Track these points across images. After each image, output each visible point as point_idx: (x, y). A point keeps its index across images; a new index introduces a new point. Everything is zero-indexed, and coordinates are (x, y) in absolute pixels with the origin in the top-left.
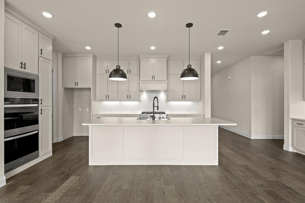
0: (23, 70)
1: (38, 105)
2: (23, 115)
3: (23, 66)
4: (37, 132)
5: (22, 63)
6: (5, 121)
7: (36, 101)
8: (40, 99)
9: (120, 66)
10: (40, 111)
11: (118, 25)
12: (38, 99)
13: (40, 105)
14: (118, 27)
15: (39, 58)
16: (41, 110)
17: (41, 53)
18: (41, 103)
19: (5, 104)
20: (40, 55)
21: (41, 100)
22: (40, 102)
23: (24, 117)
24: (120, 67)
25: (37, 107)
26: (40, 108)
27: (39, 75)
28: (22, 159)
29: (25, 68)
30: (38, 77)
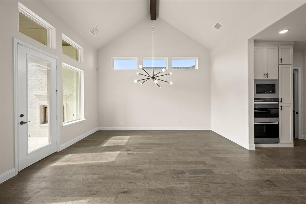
0: (266, 78)
1: (279, 103)
2: (270, 110)
3: (266, 76)
4: (277, 123)
5: (265, 74)
6: (255, 112)
7: (277, 100)
8: (280, 97)
10: (280, 108)
12: (278, 98)
13: (280, 103)
15: (279, 66)
16: (281, 106)
17: (281, 62)
18: (281, 102)
19: (254, 102)
20: (280, 63)
21: (281, 99)
22: (280, 100)
23: (271, 112)
25: (278, 105)
26: (280, 105)
27: (279, 80)
28: (266, 139)
29: (267, 77)
30: (278, 81)
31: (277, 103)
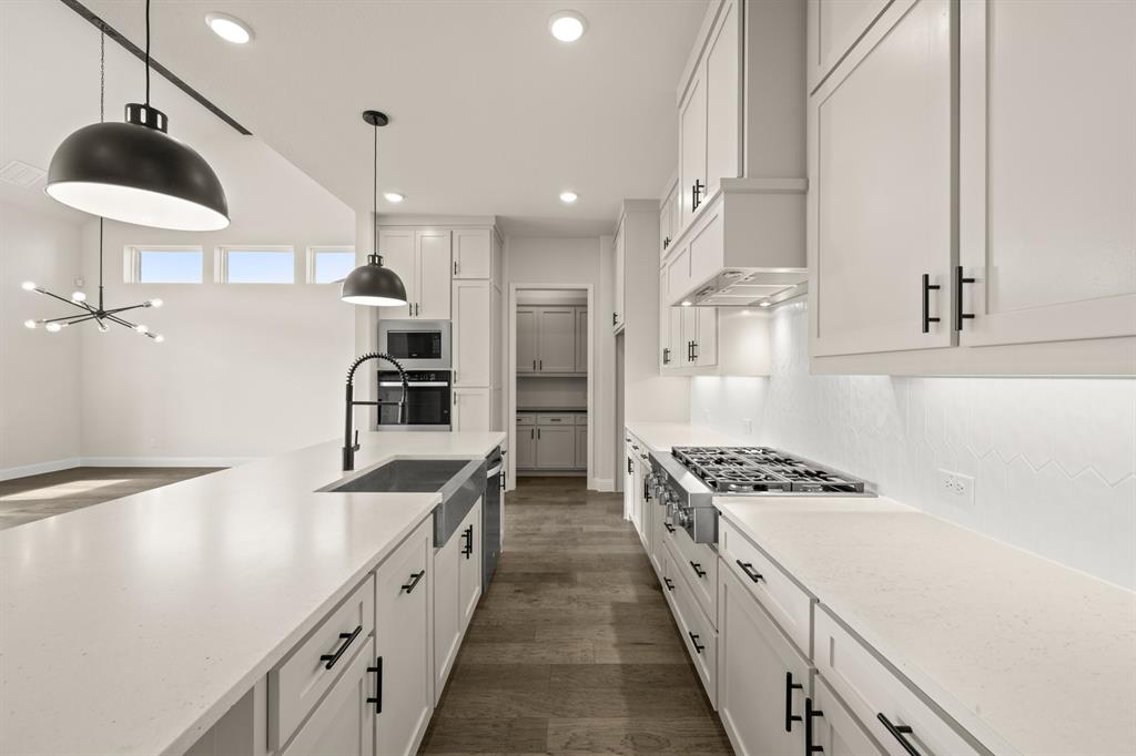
0: (415, 317)
1: (449, 384)
5: (411, 306)
7: (445, 375)
8: (454, 369)
9: (380, 258)
10: (453, 399)
11: (377, 118)
12: (450, 372)
13: (454, 383)
14: (376, 123)
15: (453, 284)
17: (458, 273)
20: (455, 276)
22: (454, 377)
24: (379, 260)
25: (448, 389)
27: (452, 321)
31: (446, 384)
